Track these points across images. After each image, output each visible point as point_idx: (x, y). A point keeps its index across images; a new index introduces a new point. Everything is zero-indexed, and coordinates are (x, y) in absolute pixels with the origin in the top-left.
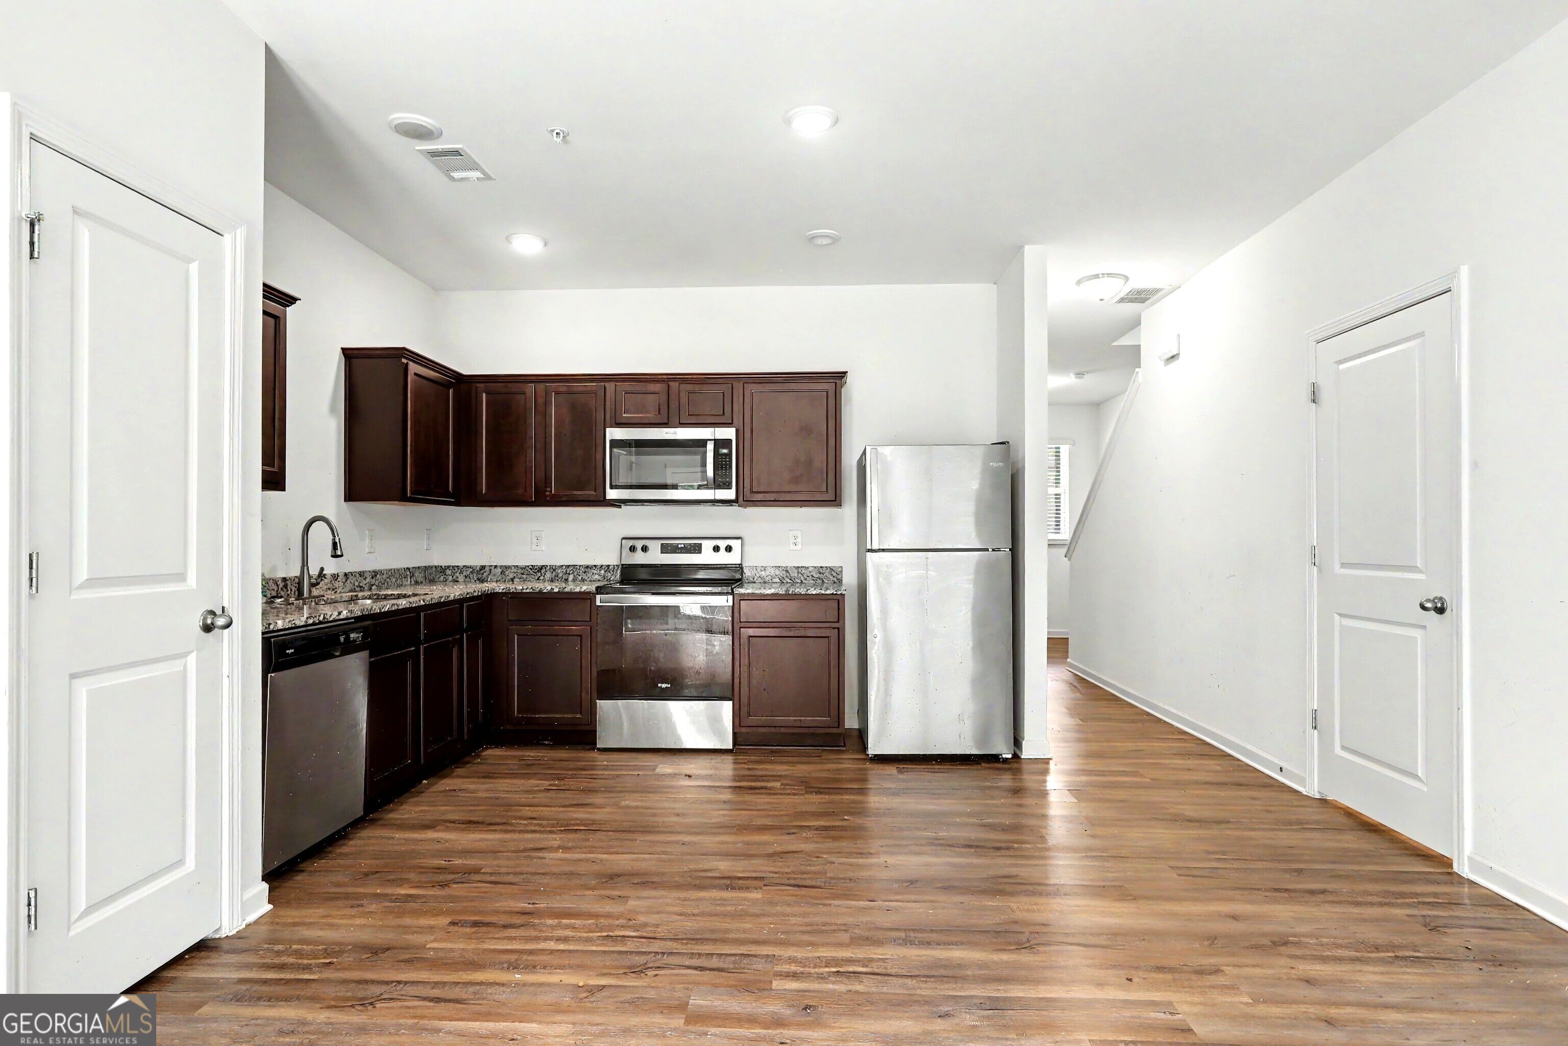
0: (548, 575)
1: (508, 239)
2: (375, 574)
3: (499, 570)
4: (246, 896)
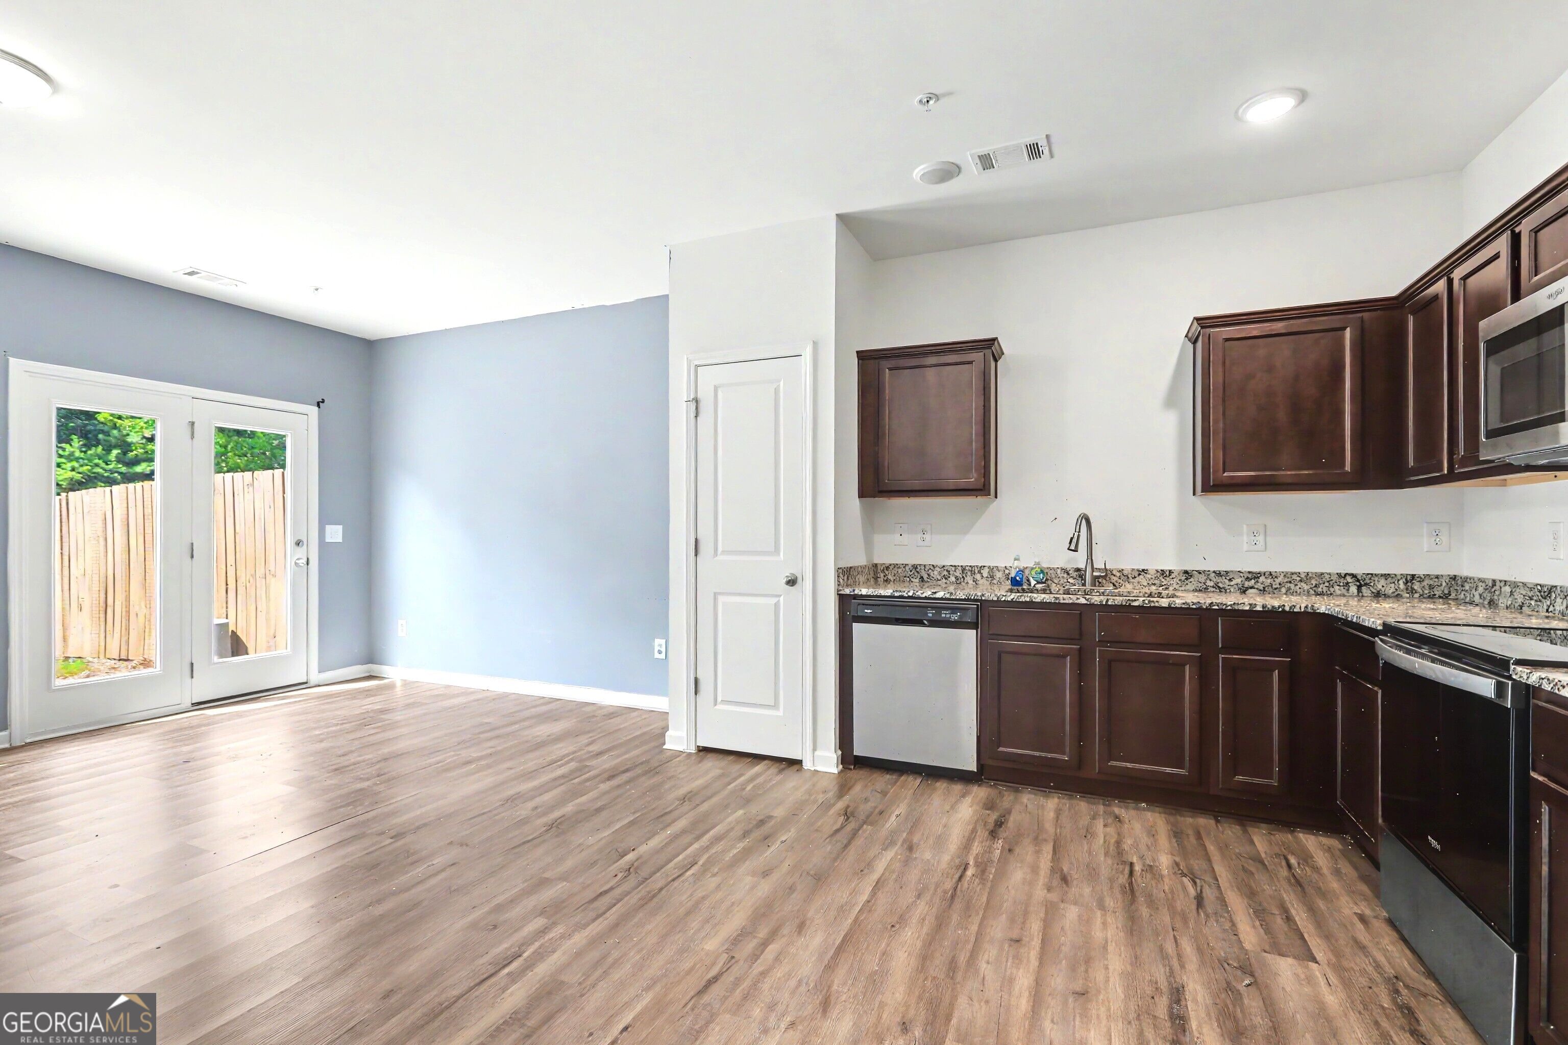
3: (1508, 590)
4: (817, 753)
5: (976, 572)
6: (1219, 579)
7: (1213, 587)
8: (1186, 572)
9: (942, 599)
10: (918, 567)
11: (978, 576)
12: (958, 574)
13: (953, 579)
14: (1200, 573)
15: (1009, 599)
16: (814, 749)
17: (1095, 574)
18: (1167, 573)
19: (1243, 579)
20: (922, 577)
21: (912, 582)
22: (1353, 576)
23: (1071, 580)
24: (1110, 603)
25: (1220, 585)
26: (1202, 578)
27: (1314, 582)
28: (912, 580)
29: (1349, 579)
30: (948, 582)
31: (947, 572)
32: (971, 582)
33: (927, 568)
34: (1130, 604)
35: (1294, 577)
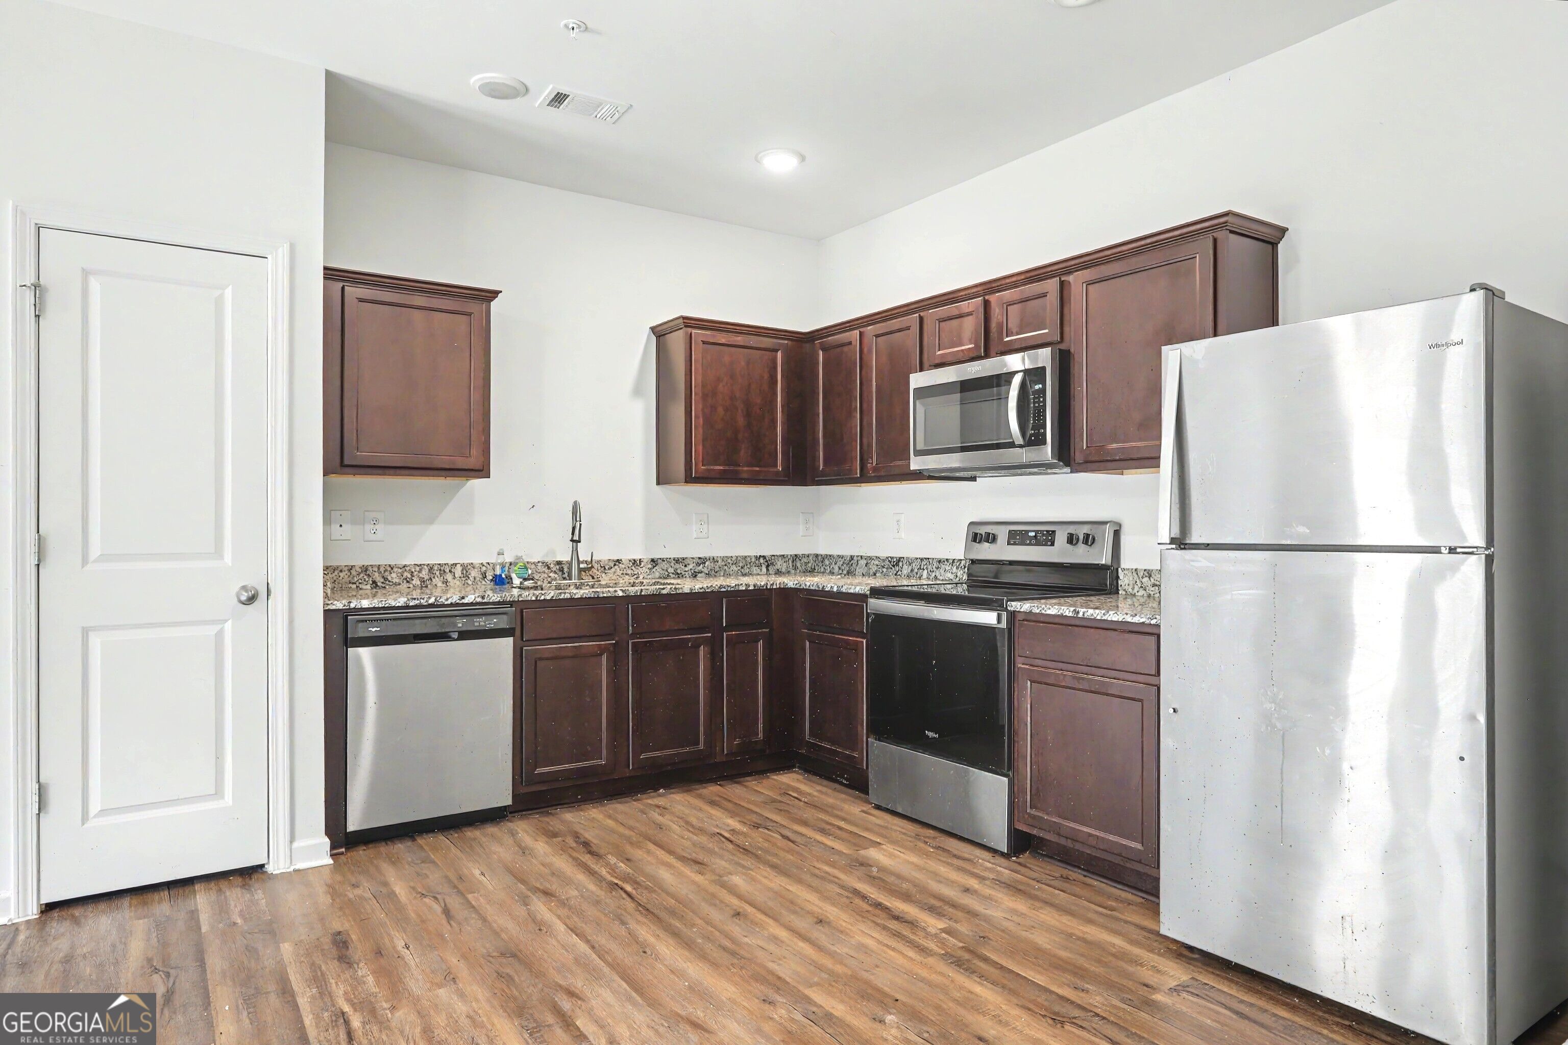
0: (906, 570)
1: (757, 160)
2: (702, 561)
3: (863, 562)
4: (296, 845)
5: (447, 571)
6: (677, 566)
7: (673, 574)
8: (653, 560)
9: (472, 604)
10: (370, 568)
11: (449, 577)
12: (425, 574)
13: (416, 581)
14: (663, 561)
15: (548, 598)
16: (292, 840)
17: (582, 566)
18: (638, 562)
19: (694, 564)
20: (374, 582)
21: (361, 589)
22: (764, 557)
23: (552, 575)
24: (643, 593)
25: (679, 571)
26: (665, 565)
27: (741, 564)
28: (361, 586)
29: (762, 560)
30: (411, 586)
31: (408, 573)
32: (440, 584)
33: (382, 569)
34: (660, 592)
35: (729, 561)
